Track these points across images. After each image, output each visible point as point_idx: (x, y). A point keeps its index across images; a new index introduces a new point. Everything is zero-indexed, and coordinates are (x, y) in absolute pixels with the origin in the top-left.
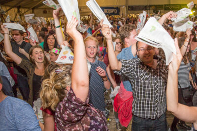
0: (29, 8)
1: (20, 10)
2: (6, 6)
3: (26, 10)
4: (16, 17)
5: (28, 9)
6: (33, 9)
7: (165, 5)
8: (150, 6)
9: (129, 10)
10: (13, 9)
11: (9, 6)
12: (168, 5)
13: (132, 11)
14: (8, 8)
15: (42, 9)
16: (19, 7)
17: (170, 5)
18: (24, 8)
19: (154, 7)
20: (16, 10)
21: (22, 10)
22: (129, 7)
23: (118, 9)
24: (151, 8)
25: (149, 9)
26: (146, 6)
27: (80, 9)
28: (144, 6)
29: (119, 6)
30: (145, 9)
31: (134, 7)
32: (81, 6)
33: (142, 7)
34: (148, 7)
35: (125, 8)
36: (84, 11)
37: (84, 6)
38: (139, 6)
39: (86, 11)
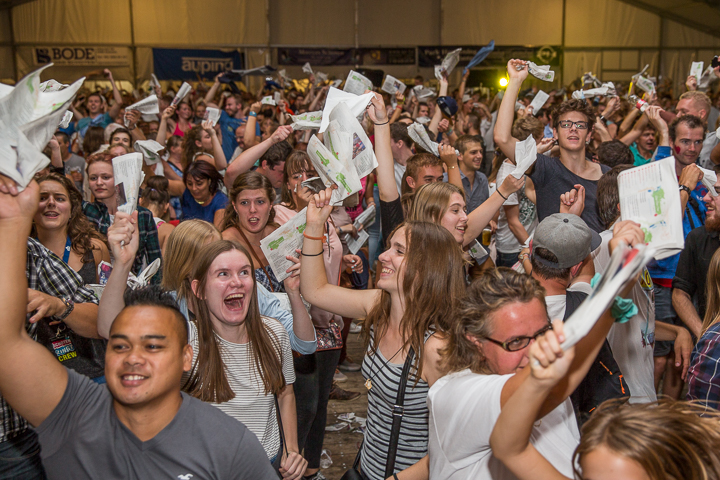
7: (422, 48)
8: (364, 51)
9: (280, 62)
12: (432, 48)
13: (294, 68)
17: (440, 48)
22: (282, 51)
23: (238, 58)
24: (367, 58)
25: (360, 63)
26: (347, 51)
27: (86, 54)
28: (340, 50)
29: (243, 48)
30: (342, 61)
31: (301, 52)
32: (90, 41)
33: (331, 53)
34: (357, 53)
35: (268, 56)
36: (103, 60)
37: (101, 41)
38: (320, 50)
39: (110, 60)
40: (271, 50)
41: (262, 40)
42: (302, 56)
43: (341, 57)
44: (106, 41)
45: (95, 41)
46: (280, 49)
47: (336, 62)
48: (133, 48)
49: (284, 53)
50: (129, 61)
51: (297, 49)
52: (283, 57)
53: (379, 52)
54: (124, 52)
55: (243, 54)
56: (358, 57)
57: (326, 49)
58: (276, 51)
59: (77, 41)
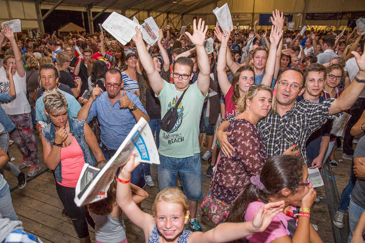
0: (179, 14)
1: (169, 16)
2: (156, 12)
3: (175, 16)
4: (163, 23)
5: (177, 15)
6: (183, 15)
8: (344, 13)
9: (307, 19)
10: (162, 15)
11: (160, 12)
13: (312, 21)
14: (158, 14)
15: (193, 14)
16: (168, 13)
18: (173, 13)
19: (350, 15)
20: (165, 15)
21: (171, 16)
22: (308, 14)
24: (344, 16)
25: (341, 19)
26: (336, 14)
27: (238, 16)
28: (333, 14)
29: (293, 13)
30: (333, 18)
31: (316, 15)
32: (240, 12)
33: (328, 15)
34: (340, 15)
35: (302, 16)
36: (243, 18)
37: (243, 12)
38: (324, 13)
39: (245, 18)
40: (304, 14)
41: (301, 10)
42: (316, 16)
43: (333, 16)
44: (244, 12)
45: (241, 12)
46: (307, 13)
47: (330, 18)
48: (253, 14)
49: (309, 15)
50: (251, 19)
51: (314, 14)
52: (308, 17)
53: (350, 14)
54: (250, 15)
55: (292, 16)
56: (340, 16)
57: (327, 13)
58: (305, 14)
59: (236, 12)
